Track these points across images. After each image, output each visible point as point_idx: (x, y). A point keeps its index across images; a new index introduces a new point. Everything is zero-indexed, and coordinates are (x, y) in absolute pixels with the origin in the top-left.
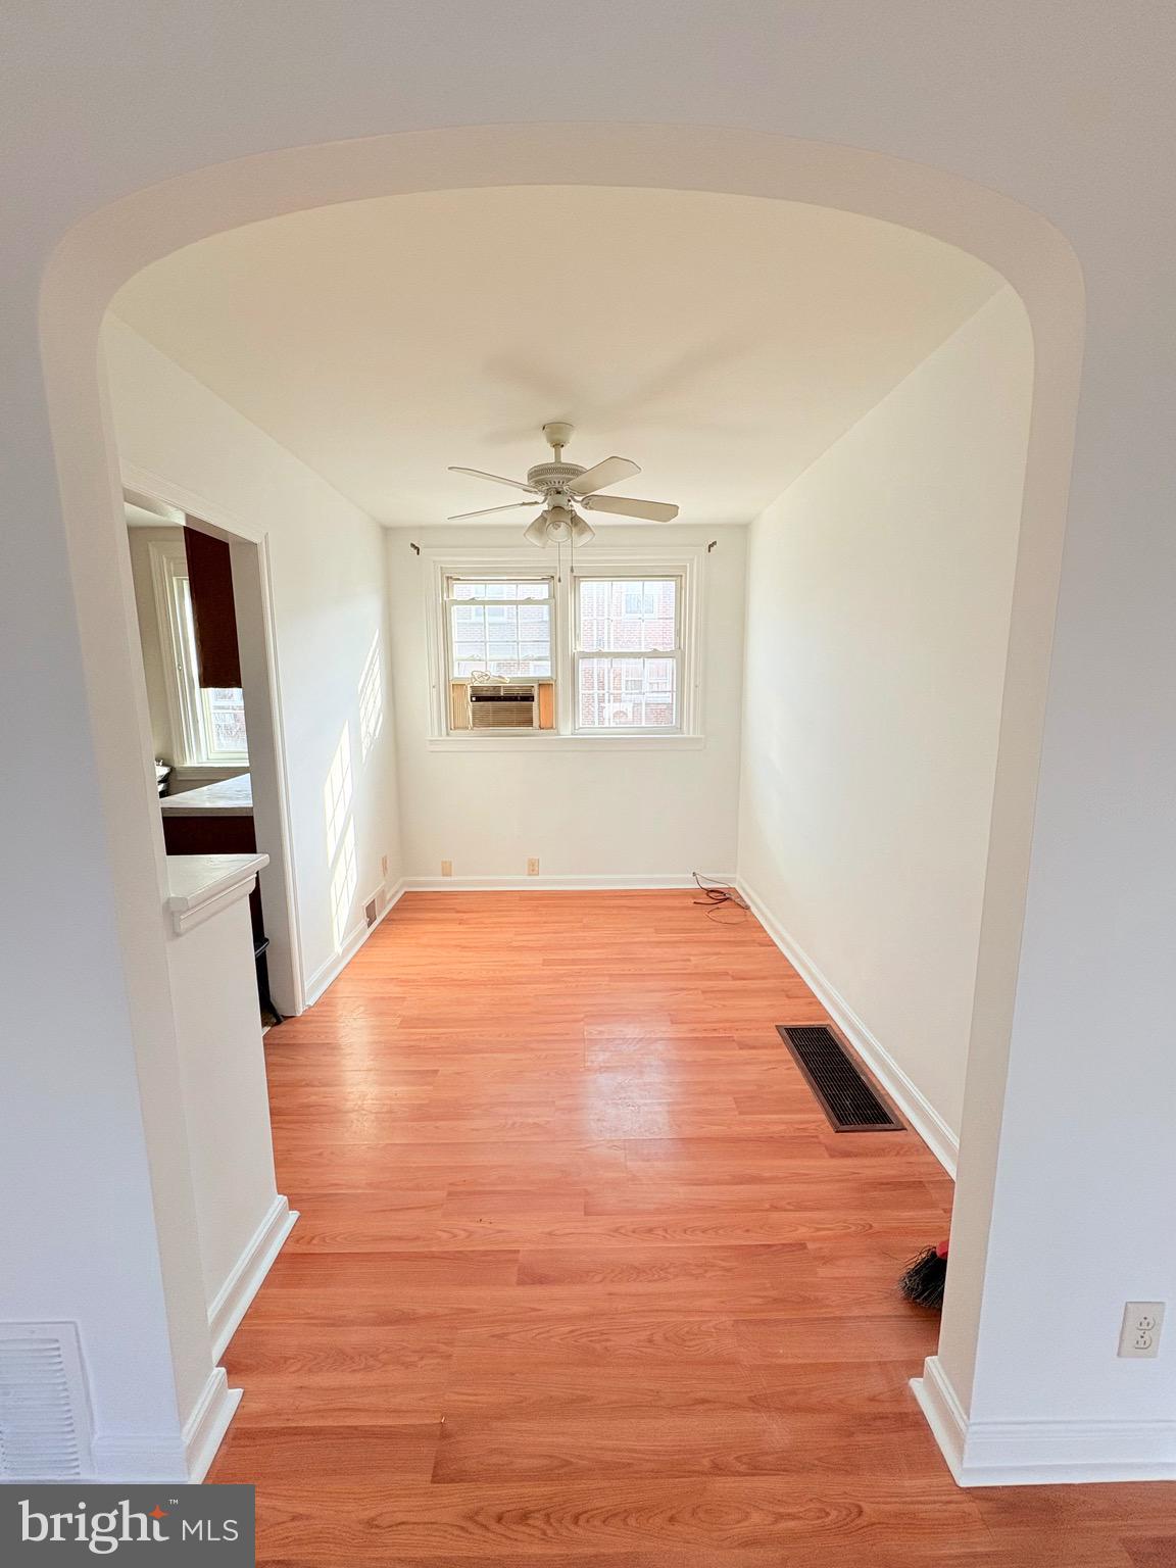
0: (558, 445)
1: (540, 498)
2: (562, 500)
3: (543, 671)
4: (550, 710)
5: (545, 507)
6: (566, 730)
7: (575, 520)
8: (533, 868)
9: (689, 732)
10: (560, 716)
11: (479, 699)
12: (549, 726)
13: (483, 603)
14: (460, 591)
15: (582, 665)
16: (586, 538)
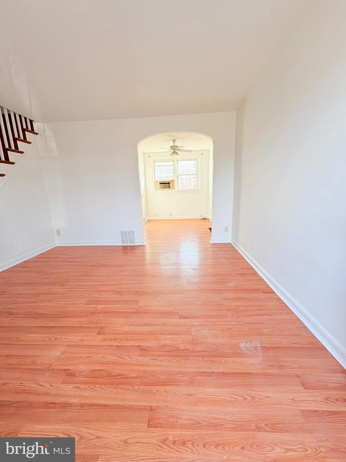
0: (174, 142)
1: (172, 150)
2: (175, 151)
3: (172, 179)
4: (173, 186)
5: (173, 151)
6: (176, 189)
7: (177, 153)
8: (171, 215)
9: (199, 189)
10: (175, 187)
11: (161, 184)
12: (173, 188)
13: (161, 166)
14: (157, 164)
15: (179, 177)
16: (179, 155)
